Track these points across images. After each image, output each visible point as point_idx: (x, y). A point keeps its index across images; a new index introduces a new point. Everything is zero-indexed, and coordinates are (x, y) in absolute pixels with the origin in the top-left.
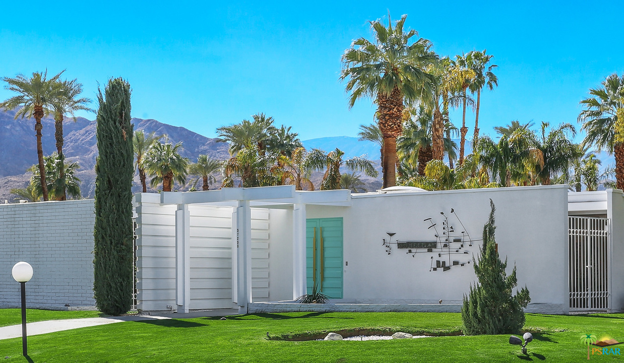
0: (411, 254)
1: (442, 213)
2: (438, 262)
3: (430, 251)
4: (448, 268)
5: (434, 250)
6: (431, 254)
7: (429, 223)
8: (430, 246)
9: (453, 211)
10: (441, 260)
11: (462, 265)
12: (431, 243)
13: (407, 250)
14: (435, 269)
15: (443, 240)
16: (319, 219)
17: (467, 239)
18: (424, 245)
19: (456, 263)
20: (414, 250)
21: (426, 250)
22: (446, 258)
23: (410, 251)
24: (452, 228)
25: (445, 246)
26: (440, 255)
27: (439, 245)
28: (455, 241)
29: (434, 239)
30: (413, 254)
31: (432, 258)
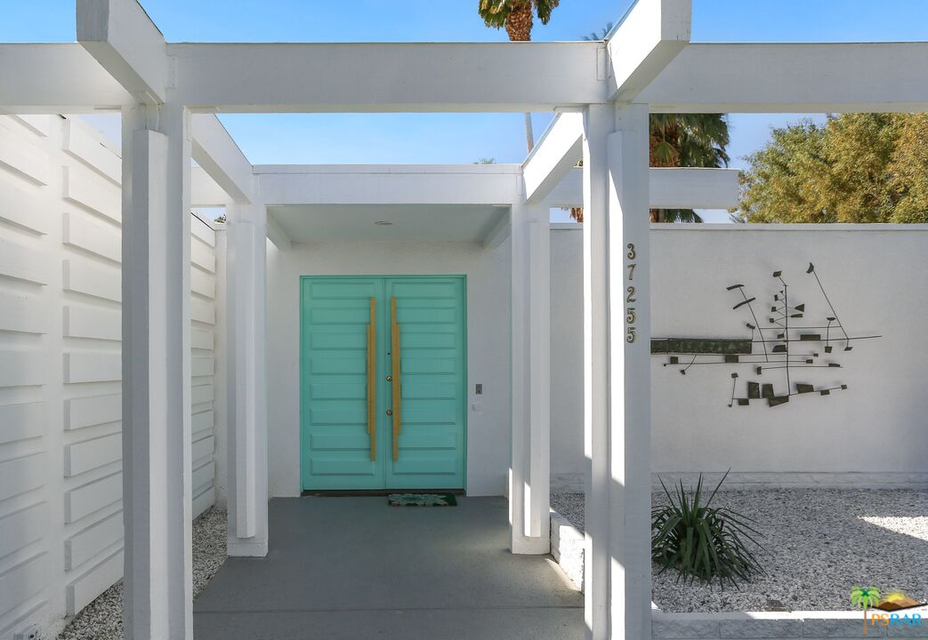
0: (676, 368)
1: (777, 274)
2: (752, 387)
3: (731, 359)
4: (784, 399)
5: (742, 358)
6: (733, 368)
7: (736, 296)
8: (732, 350)
9: (811, 269)
10: (761, 380)
11: (825, 392)
12: (736, 342)
13: (668, 357)
14: (743, 402)
15: (769, 334)
16: (385, 278)
17: (835, 333)
18: (714, 347)
19: (803, 388)
20: (683, 358)
21: (719, 358)
22: (776, 377)
23: (674, 361)
24: (801, 308)
25: (780, 349)
26: (759, 371)
27: (756, 348)
28: (805, 337)
29: (745, 334)
30: (682, 367)
31: (735, 376)
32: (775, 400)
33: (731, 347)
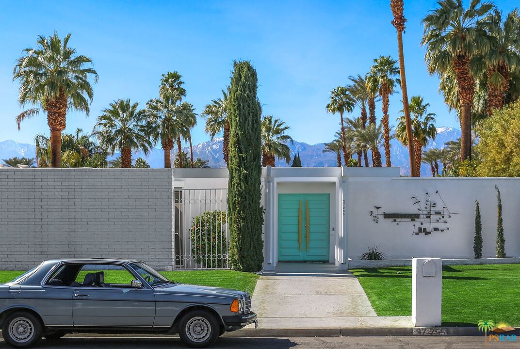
0: (396, 223)
1: (427, 194)
2: (420, 229)
3: (413, 220)
4: (430, 233)
5: (416, 220)
6: (414, 223)
7: (414, 200)
8: (414, 217)
9: (437, 192)
10: (423, 227)
11: (442, 231)
12: (415, 215)
13: (392, 220)
14: (417, 234)
15: (425, 212)
16: (304, 194)
17: (446, 212)
18: (408, 216)
19: (436, 229)
20: (398, 220)
21: (410, 220)
22: (427, 226)
23: (395, 221)
24: (435, 204)
25: (428, 217)
26: (422, 224)
27: (421, 216)
28: (436, 213)
29: (417, 212)
30: (398, 223)
31: (414, 225)
32: (427, 233)
33: (413, 216)
